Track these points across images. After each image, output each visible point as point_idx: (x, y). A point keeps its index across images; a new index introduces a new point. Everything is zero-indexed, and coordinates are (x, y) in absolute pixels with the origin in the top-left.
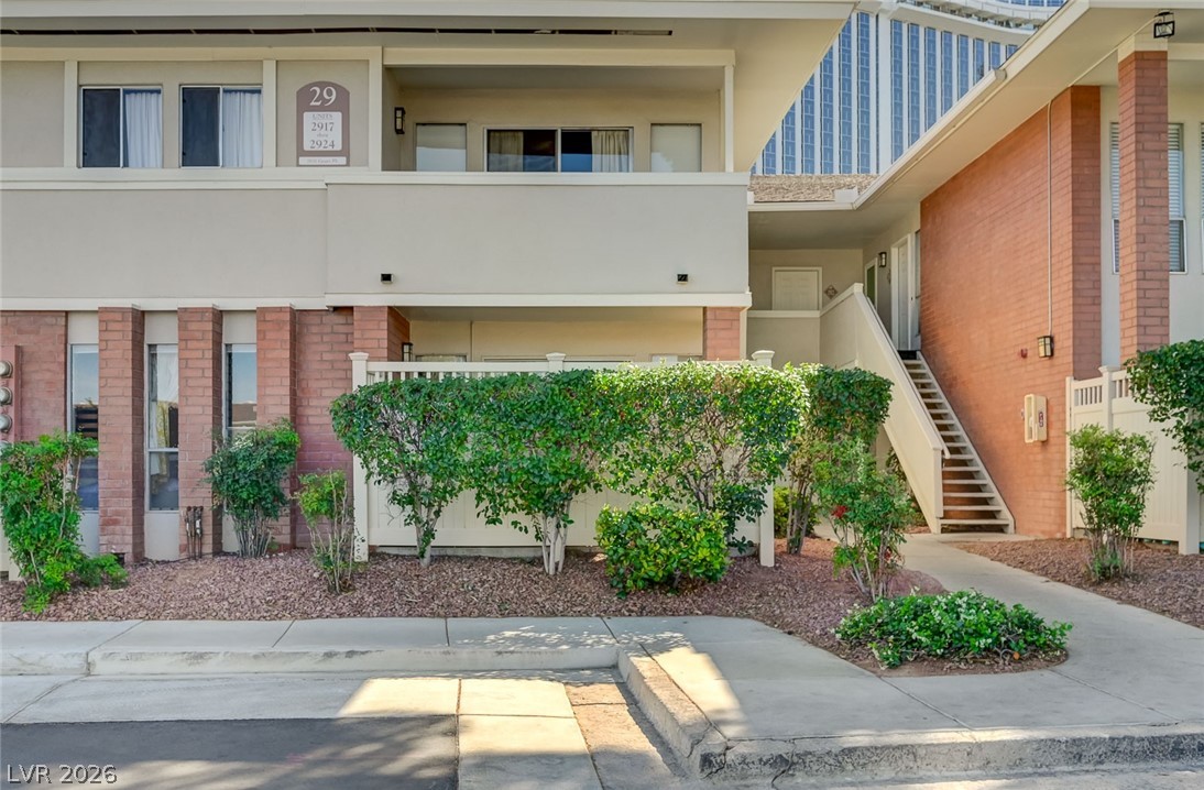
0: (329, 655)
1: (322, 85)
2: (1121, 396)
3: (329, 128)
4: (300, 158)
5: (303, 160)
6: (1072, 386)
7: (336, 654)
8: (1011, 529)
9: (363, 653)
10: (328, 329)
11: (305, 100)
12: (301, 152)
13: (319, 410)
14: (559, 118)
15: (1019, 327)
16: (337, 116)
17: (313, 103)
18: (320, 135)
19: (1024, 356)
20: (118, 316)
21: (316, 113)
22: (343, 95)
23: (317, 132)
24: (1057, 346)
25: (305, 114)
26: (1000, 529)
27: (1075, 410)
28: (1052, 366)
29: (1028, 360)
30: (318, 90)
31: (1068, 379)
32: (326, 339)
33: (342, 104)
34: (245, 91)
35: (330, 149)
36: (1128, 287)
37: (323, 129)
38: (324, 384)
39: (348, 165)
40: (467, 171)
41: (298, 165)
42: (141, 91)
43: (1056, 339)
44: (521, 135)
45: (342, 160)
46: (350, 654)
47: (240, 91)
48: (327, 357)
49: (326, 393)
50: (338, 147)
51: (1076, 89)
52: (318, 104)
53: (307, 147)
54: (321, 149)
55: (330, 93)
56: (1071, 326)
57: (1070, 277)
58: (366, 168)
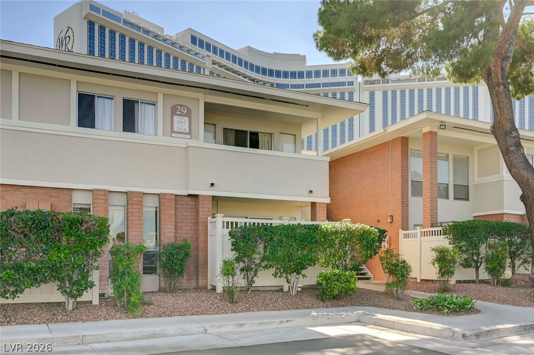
0: (281, 322)
1: (181, 106)
2: (424, 236)
3: (184, 123)
4: (172, 134)
5: (173, 135)
6: (402, 233)
7: (283, 322)
8: (372, 279)
9: (291, 321)
10: (184, 203)
11: (174, 111)
12: (172, 131)
13: (181, 235)
14: (248, 127)
15: (376, 212)
16: (187, 119)
17: (177, 113)
18: (180, 126)
19: (379, 221)
20: (103, 193)
21: (179, 117)
22: (189, 111)
23: (179, 124)
24: (394, 219)
25: (174, 117)
26: (368, 279)
27: (403, 240)
28: (392, 225)
29: (380, 223)
30: (179, 108)
31: (400, 230)
32: (184, 206)
33: (189, 114)
34: (146, 103)
35: (184, 131)
36: (427, 203)
37: (181, 123)
38: (183, 224)
39: (191, 139)
40: (235, 146)
41: (171, 137)
42: (102, 97)
43: (394, 217)
44: (234, 131)
45: (189, 137)
46: (287, 321)
47: (145, 103)
48: (184, 213)
49: (184, 228)
50: (187, 131)
51: (402, 138)
52: (180, 113)
53: (175, 129)
54: (181, 131)
55: (184, 109)
56: (401, 213)
57: (400, 197)
58: (198, 141)
